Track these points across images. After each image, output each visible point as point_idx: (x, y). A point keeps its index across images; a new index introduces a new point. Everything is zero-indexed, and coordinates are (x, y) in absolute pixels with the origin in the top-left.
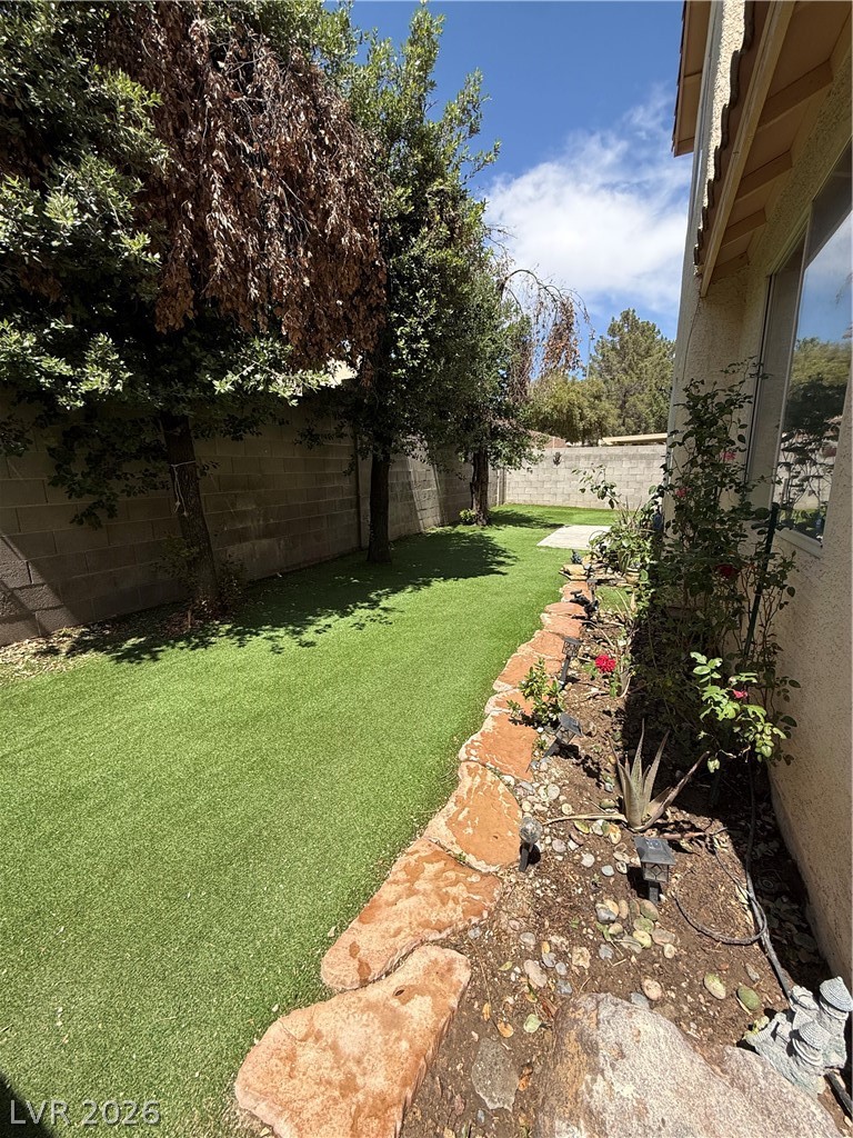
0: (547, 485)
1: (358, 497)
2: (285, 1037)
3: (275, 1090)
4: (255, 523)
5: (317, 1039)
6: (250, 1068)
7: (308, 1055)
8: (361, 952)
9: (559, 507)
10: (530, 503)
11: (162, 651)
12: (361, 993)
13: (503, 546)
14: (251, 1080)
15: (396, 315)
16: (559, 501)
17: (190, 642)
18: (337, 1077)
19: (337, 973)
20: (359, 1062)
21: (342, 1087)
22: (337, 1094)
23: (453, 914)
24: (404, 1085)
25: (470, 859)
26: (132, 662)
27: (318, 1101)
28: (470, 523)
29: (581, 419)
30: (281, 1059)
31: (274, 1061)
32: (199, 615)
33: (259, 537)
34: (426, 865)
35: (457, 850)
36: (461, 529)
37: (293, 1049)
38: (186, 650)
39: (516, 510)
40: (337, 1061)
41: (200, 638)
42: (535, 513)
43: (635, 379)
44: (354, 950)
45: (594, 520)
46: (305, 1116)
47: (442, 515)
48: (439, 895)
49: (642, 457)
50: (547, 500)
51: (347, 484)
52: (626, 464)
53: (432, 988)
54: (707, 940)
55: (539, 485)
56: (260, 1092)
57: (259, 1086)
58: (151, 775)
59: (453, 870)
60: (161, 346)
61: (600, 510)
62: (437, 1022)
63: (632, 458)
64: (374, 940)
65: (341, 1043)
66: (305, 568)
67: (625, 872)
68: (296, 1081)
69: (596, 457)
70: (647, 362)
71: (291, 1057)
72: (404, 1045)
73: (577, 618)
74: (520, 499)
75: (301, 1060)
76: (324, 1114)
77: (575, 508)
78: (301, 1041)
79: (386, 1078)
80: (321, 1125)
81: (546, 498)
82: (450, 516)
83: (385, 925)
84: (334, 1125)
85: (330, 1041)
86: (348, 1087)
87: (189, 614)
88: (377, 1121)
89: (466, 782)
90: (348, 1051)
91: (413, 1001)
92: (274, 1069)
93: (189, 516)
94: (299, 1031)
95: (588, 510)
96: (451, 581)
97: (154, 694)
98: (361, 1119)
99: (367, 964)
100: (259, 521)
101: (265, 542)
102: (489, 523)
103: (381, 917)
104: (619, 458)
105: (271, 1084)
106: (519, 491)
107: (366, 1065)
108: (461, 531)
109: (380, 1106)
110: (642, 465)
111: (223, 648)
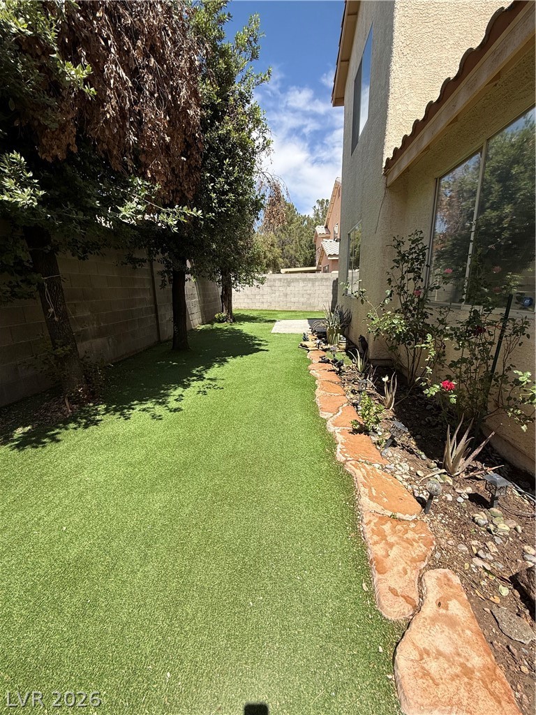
0: (258, 297)
1: (156, 306)
2: (412, 663)
3: (437, 698)
4: (91, 326)
5: (428, 654)
6: (412, 694)
7: (433, 666)
8: (399, 591)
9: (266, 310)
10: (247, 308)
11: (58, 433)
12: (422, 615)
13: (252, 334)
14: (419, 700)
15: (209, 175)
16: (265, 307)
17: (80, 423)
18: (458, 670)
19: (398, 609)
20: (459, 655)
21: (465, 674)
22: (466, 680)
23: (419, 549)
24: (489, 655)
25: (399, 515)
26: (37, 447)
27: (462, 690)
28: (223, 322)
29: (265, 258)
30: (422, 677)
31: (420, 681)
32: (76, 400)
33: (94, 337)
34: (383, 527)
35: (389, 514)
36: (217, 325)
37: (423, 668)
38: (79, 429)
39: (242, 313)
40: (449, 661)
41: (85, 418)
42: (254, 314)
43: (288, 236)
44: (393, 591)
45: (289, 317)
46: (465, 703)
47: (202, 317)
48: (404, 541)
49: (310, 280)
50: (258, 306)
51: (148, 297)
52: (301, 284)
53: (451, 594)
54: (524, 519)
55: (251, 297)
56: (430, 705)
57: (427, 701)
58: (135, 529)
59: (398, 524)
60: (43, 173)
61: (290, 311)
62: (469, 611)
63: (304, 280)
64: (397, 580)
65: (441, 649)
66: (128, 358)
67: (468, 497)
68: (441, 686)
69: (285, 279)
70: (292, 226)
71: (426, 674)
72: (468, 632)
73: (331, 371)
74: (242, 306)
75: (432, 672)
76: (472, 695)
77: (275, 310)
78: (421, 660)
79: (479, 656)
80: (477, 702)
81: (258, 305)
82: (208, 318)
83: (395, 569)
84: (483, 698)
85: (434, 651)
86: (468, 672)
87: (66, 401)
88: (497, 682)
89: (359, 474)
90: (448, 652)
91: (449, 606)
92: (424, 686)
93: (59, 320)
94: (415, 655)
95: (282, 311)
96: (238, 358)
97: (80, 468)
98: (489, 687)
99: (408, 596)
100: (93, 324)
101: (99, 341)
102: (234, 321)
103: (388, 566)
104: (297, 280)
105: (432, 696)
106: (241, 301)
107: (463, 654)
108: (219, 327)
109: (490, 673)
110: (310, 285)
111: (112, 422)
